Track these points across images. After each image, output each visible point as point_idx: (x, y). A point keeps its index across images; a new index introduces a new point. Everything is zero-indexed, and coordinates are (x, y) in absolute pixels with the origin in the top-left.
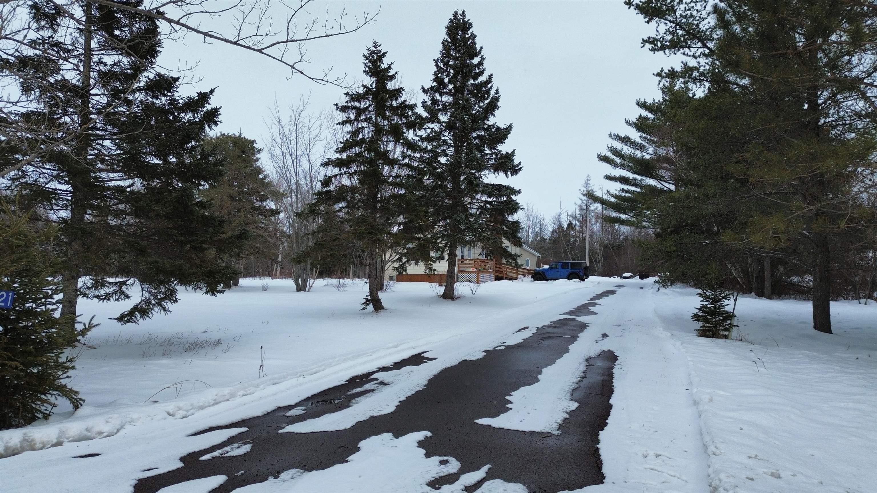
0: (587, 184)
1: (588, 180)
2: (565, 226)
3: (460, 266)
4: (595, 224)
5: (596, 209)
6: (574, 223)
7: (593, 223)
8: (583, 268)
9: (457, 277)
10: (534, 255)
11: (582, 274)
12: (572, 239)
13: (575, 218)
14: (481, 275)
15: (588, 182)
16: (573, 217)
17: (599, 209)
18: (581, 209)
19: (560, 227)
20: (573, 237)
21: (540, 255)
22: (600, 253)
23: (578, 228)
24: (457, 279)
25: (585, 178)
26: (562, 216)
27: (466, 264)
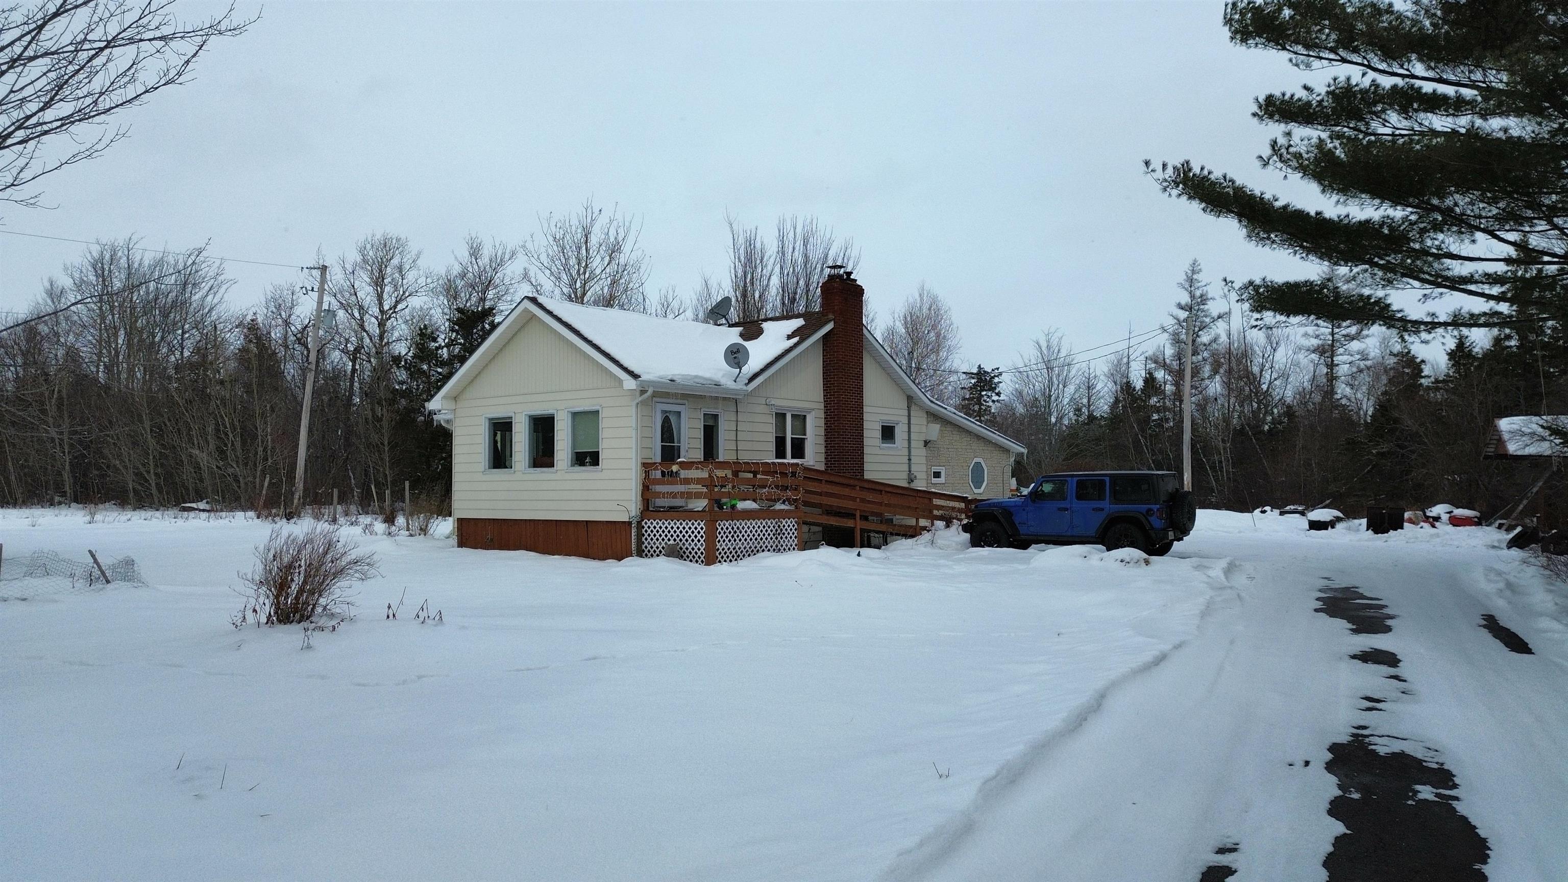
0: (1191, 281)
1: (1193, 272)
2: (1139, 384)
3: (659, 488)
4: (1211, 377)
5: (1215, 340)
6: (1160, 375)
7: (1207, 375)
8: (1163, 498)
9: (640, 535)
10: (1006, 451)
11: (1157, 522)
12: (1155, 417)
13: (1165, 366)
14: (723, 525)
15: (1195, 277)
16: (1156, 362)
17: (1221, 340)
18: (1176, 340)
19: (1127, 387)
20: (1158, 410)
21: (1025, 451)
22: (1225, 449)
23: (1169, 388)
24: (640, 543)
25: (1186, 267)
26: (1132, 364)
27: (687, 481)
